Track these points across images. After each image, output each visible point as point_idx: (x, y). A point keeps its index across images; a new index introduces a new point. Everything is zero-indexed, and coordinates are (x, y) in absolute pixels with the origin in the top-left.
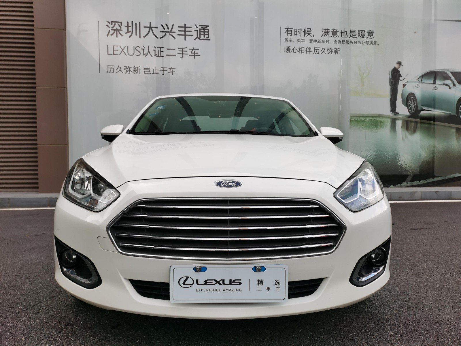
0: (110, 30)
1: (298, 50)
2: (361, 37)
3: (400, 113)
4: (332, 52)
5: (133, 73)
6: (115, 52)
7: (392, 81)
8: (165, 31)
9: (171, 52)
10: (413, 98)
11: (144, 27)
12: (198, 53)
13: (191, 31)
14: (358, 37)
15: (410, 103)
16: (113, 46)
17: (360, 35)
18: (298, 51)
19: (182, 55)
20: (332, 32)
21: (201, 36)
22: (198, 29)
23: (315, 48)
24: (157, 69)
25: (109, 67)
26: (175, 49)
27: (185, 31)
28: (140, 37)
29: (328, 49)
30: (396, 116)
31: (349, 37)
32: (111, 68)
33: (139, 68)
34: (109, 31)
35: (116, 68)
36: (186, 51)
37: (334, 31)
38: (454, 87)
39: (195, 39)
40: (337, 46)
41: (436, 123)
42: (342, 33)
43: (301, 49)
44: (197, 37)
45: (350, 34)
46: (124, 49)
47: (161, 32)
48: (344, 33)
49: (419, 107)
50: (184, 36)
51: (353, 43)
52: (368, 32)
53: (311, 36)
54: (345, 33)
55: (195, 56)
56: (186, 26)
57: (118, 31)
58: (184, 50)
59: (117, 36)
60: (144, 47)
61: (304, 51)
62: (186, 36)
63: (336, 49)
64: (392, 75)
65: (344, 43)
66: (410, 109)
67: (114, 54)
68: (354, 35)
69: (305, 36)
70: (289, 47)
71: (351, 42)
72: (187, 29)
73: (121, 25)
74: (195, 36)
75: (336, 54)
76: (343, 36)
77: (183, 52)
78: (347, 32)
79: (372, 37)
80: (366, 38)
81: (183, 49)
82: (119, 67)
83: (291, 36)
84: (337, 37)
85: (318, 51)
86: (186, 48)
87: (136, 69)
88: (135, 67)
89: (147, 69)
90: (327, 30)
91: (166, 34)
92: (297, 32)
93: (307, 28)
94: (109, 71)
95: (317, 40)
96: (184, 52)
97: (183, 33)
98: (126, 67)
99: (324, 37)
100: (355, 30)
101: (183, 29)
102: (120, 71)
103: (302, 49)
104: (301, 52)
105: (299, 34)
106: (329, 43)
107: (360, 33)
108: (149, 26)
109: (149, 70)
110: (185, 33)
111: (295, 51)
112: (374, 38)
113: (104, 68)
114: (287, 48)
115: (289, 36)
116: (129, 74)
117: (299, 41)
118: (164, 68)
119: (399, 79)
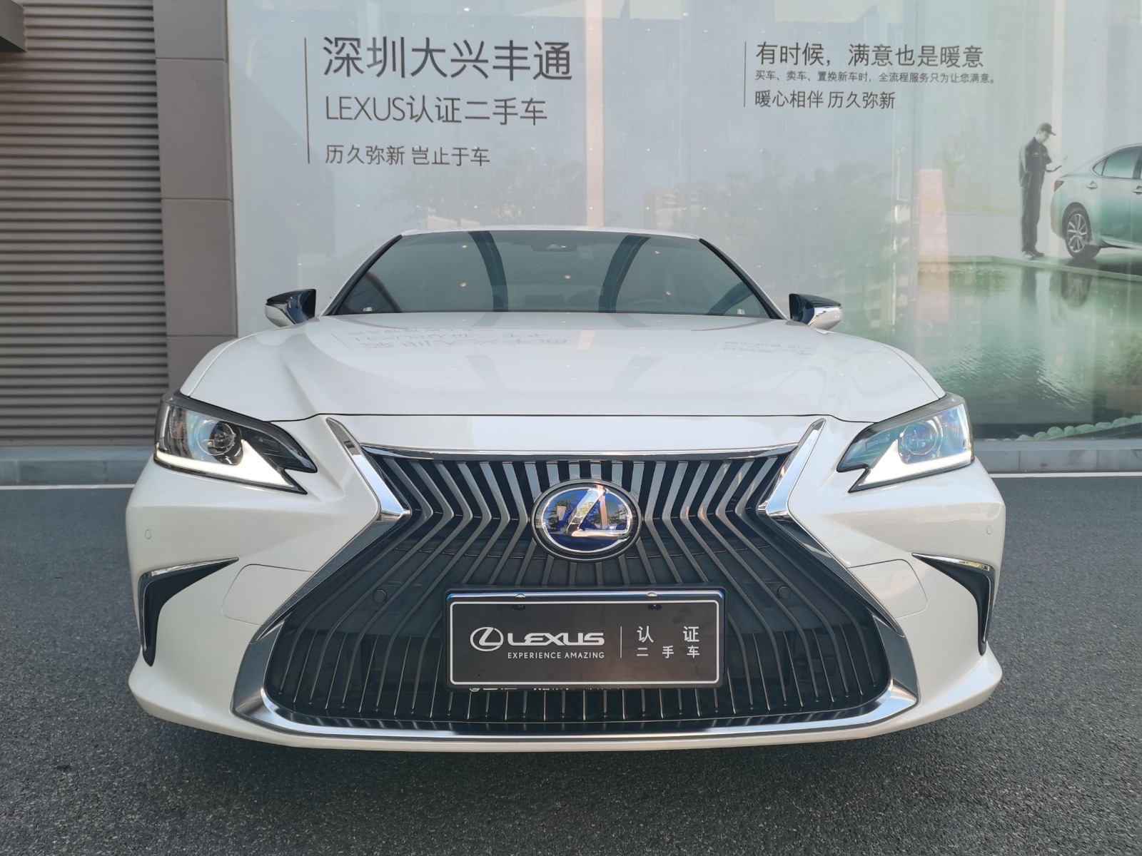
0: (333, 59)
1: (790, 98)
2: (950, 63)
3: (1046, 254)
4: (875, 103)
5: (387, 161)
6: (346, 113)
7: (1026, 174)
8: (463, 58)
9: (477, 110)
10: (1080, 215)
11: (414, 50)
12: (542, 112)
13: (526, 58)
14: (941, 63)
15: (1073, 229)
16: (341, 98)
17: (948, 59)
18: (790, 101)
19: (504, 116)
20: (875, 53)
21: (550, 68)
22: (543, 53)
23: (831, 93)
24: (443, 152)
25: (331, 148)
26: (486, 103)
27: (511, 58)
28: (403, 76)
29: (866, 95)
30: (1037, 263)
31: (919, 65)
32: (335, 151)
33: (400, 150)
34: (331, 61)
35: (346, 150)
36: (514, 107)
37: (880, 50)
39: (535, 78)
42: (899, 54)
43: (796, 97)
44: (541, 72)
45: (919, 56)
46: (366, 103)
47: (453, 60)
48: (905, 52)
49: (1097, 238)
50: (508, 71)
51: (930, 79)
52: (967, 50)
53: (822, 64)
54: (907, 54)
55: (536, 120)
56: (515, 45)
57: (351, 62)
58: (509, 104)
59: (348, 75)
60: (413, 99)
61: (804, 101)
62: (515, 71)
63: (884, 96)
64: (1027, 158)
65: (905, 80)
66: (1072, 245)
67: (341, 118)
68: (930, 59)
69: (808, 63)
70: (767, 93)
71: (924, 76)
72: (516, 53)
73: (359, 46)
74: (536, 70)
75: (886, 106)
76: (902, 61)
77: (505, 108)
78: (912, 51)
79: (976, 63)
80: (961, 66)
81: (505, 101)
82: (353, 148)
83: (770, 63)
84: (888, 64)
86: (514, 99)
87: (393, 152)
88: (391, 147)
89: (420, 153)
90: (862, 49)
91: (465, 66)
92: (786, 53)
93: (813, 45)
94: (331, 159)
95: (838, 74)
96: (509, 110)
97: (507, 63)
98: (371, 148)
99: (855, 65)
100: (934, 47)
101: (507, 53)
102: (356, 158)
103: (799, 96)
104: (796, 103)
105: (791, 60)
106: (868, 80)
107: (947, 55)
108: (424, 47)
109: (426, 155)
110: (511, 63)
111: (780, 103)
112: (982, 65)
113: (319, 151)
114: (761, 95)
115: (767, 66)
116: (378, 163)
117: (792, 77)
118: (460, 149)
119: (1045, 168)
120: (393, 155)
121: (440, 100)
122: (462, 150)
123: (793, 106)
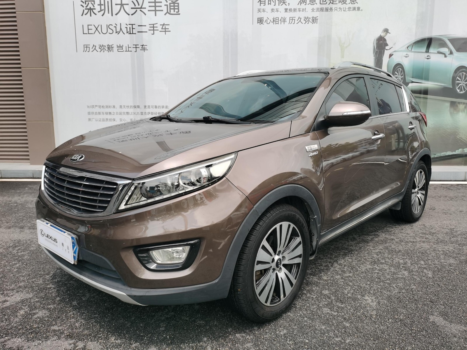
0: (84, 9)
1: (272, 20)
2: (343, 3)
4: (309, 22)
5: (107, 51)
6: (90, 31)
7: (377, 52)
8: (136, 7)
9: (143, 29)
10: (400, 69)
11: (116, 4)
12: (168, 29)
13: (161, 6)
14: (339, 3)
15: (397, 75)
16: (88, 25)
17: (342, 1)
18: (272, 22)
19: (153, 31)
21: (171, 10)
22: (168, 4)
23: (290, 18)
24: (129, 47)
25: (86, 46)
26: (146, 26)
27: (155, 6)
28: (112, 15)
29: (305, 18)
31: (329, 4)
32: (87, 47)
33: (112, 46)
34: (84, 10)
35: (91, 46)
36: (157, 27)
38: (451, 55)
39: (165, 14)
40: (316, 14)
41: (429, 96)
43: (275, 20)
44: (167, 12)
46: (98, 28)
47: (132, 8)
49: (408, 79)
50: (154, 12)
51: (333, 10)
53: (286, 5)
55: (166, 32)
56: (156, 1)
57: (91, 10)
58: (155, 26)
59: (91, 16)
60: (117, 25)
61: (278, 21)
62: (157, 12)
63: (313, 18)
64: (377, 44)
65: (323, 11)
67: (89, 34)
69: (280, 5)
70: (262, 18)
71: (331, 9)
72: (157, 4)
73: (94, 4)
74: (165, 11)
75: (314, 23)
76: (322, 3)
79: (355, 2)
80: (348, 4)
81: (153, 25)
82: (94, 46)
83: (264, 5)
84: (315, 4)
85: (293, 20)
86: (157, 23)
88: (108, 45)
89: (120, 47)
91: (137, 11)
92: (270, 1)
94: (85, 50)
95: (293, 9)
96: (155, 29)
97: (153, 8)
98: (101, 45)
99: (301, 5)
101: (153, 4)
102: (95, 50)
103: (276, 20)
104: (275, 22)
105: (273, 4)
106: (306, 11)
108: (120, 3)
109: (122, 48)
110: (155, 8)
111: (268, 23)
112: (357, 3)
113: (81, 48)
114: (260, 19)
115: (262, 6)
116: (104, 52)
117: (273, 11)
118: (136, 45)
119: (385, 48)
120: (109, 48)
121: (127, 25)
122: (137, 46)
123: (274, 24)
